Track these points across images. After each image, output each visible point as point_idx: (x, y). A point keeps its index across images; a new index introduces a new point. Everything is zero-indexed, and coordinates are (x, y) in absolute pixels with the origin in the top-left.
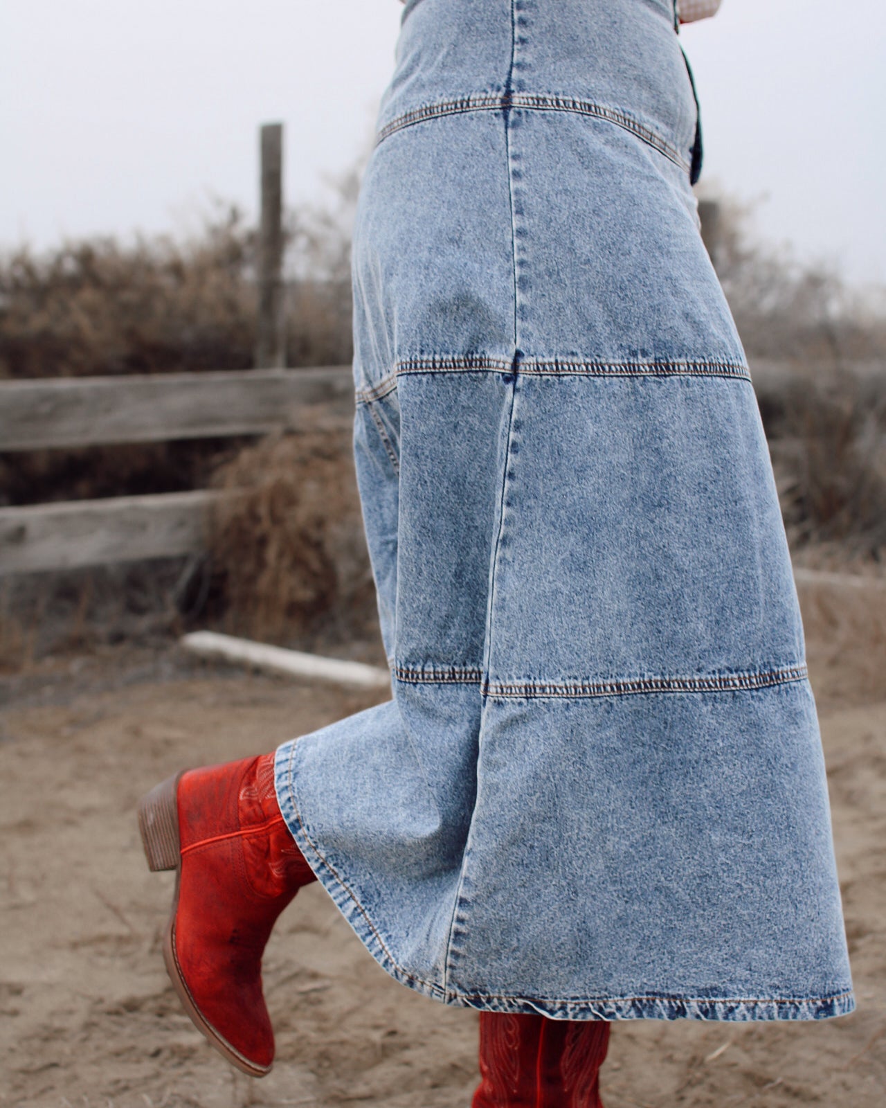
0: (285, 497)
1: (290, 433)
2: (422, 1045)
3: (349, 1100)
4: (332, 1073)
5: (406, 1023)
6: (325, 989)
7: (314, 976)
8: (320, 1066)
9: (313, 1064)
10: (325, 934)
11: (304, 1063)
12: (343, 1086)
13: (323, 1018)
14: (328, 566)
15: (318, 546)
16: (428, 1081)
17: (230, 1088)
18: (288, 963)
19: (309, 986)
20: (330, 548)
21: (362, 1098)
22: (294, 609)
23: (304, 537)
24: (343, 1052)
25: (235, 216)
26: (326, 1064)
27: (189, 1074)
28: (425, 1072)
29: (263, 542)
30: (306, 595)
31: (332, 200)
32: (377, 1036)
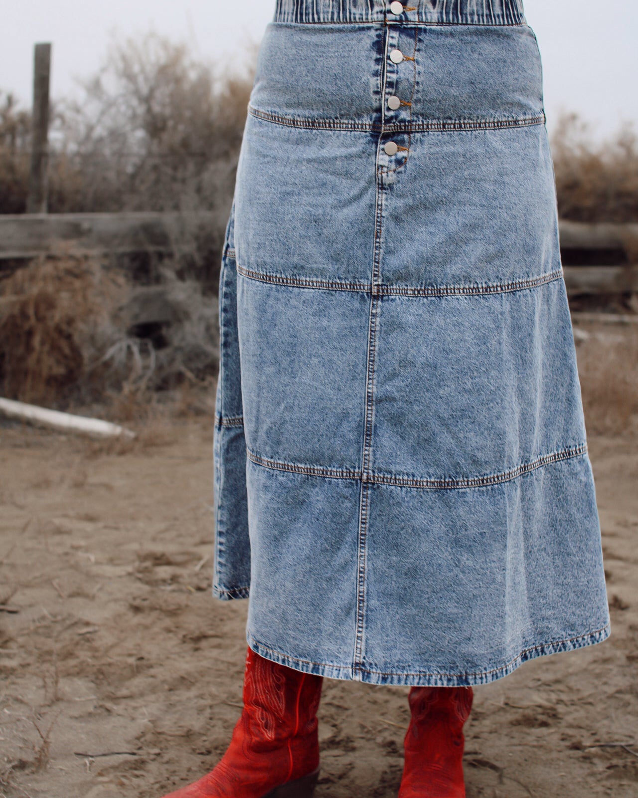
0: (46, 302)
1: (51, 258)
2: (161, 665)
3: (118, 698)
4: (105, 683)
5: (149, 653)
6: (95, 632)
7: (87, 624)
8: (97, 678)
9: (93, 678)
10: (93, 598)
11: (87, 677)
12: (113, 691)
13: (96, 650)
14: (76, 352)
15: (69, 337)
16: (166, 687)
17: (42, 692)
18: (70, 616)
19: (85, 630)
20: (76, 338)
21: (125, 697)
22: (52, 380)
23: (59, 330)
24: (112, 670)
25: (10, 101)
26: (101, 677)
27: (13, 683)
28: (164, 682)
29: (30, 334)
30: (60, 370)
31: (81, 96)
32: (132, 661)
